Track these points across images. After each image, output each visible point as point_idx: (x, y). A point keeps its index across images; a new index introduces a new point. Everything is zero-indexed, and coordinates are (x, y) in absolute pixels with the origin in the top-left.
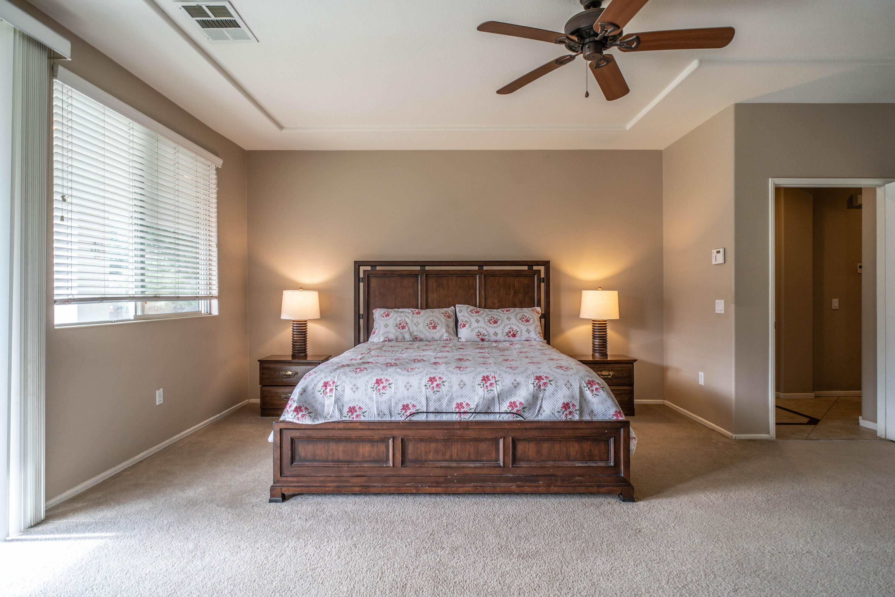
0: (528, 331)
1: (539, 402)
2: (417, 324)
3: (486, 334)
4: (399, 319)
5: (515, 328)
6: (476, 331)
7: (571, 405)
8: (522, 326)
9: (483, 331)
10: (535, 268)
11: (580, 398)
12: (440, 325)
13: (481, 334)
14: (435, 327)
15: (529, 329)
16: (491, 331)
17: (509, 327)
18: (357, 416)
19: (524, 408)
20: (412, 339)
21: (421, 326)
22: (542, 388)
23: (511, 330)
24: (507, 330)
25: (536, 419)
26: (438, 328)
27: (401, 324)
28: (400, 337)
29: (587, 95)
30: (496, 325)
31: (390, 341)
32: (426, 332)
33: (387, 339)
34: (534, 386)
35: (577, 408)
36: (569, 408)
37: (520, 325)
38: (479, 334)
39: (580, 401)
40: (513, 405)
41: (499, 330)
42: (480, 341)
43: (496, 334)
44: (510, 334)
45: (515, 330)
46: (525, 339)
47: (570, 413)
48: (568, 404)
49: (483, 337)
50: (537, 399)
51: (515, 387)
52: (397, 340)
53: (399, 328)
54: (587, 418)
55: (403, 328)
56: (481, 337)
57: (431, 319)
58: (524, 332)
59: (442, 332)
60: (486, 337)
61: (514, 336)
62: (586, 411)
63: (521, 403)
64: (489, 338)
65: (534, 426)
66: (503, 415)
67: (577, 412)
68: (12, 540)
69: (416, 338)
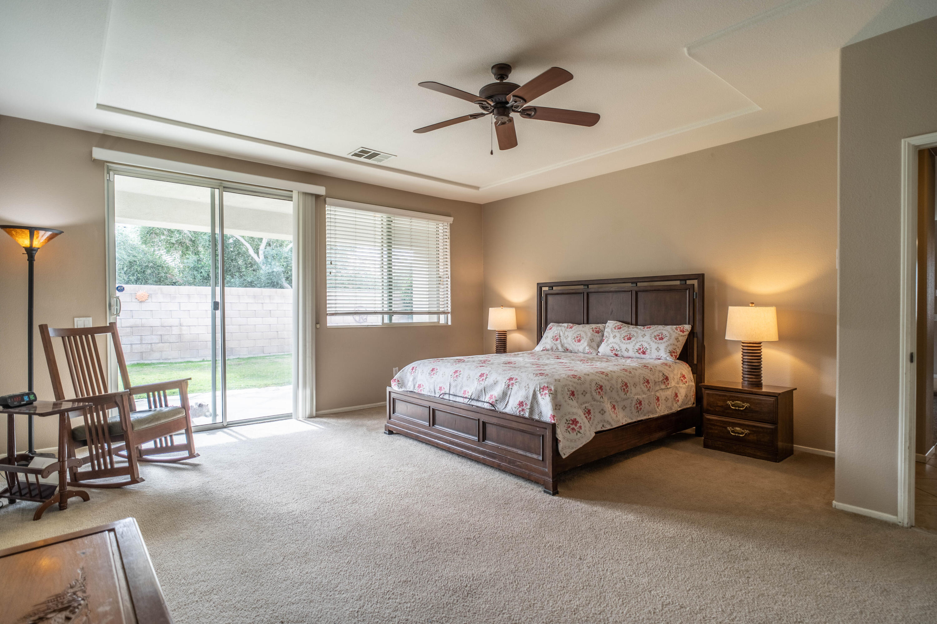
0: (658, 349)
1: (508, 398)
2: (566, 338)
3: (618, 349)
4: (556, 332)
5: (645, 345)
6: (611, 346)
7: (524, 404)
8: (654, 344)
9: (616, 347)
10: (689, 282)
11: (532, 399)
12: (584, 339)
13: (614, 350)
14: (579, 341)
15: (660, 347)
16: (624, 347)
17: (640, 344)
18: (421, 390)
19: (496, 401)
20: (563, 351)
21: (569, 339)
22: (510, 387)
23: (641, 347)
24: (637, 347)
25: (504, 411)
26: (582, 342)
27: (556, 337)
28: (555, 348)
29: (492, 153)
30: (629, 341)
31: (548, 350)
32: (572, 345)
33: (545, 349)
34: (505, 385)
35: (528, 407)
36: (523, 406)
37: (651, 343)
38: (613, 349)
39: (532, 401)
40: (491, 397)
41: (630, 347)
42: (614, 356)
43: (627, 350)
44: (640, 351)
45: (645, 347)
46: (655, 357)
47: (523, 410)
48: (522, 402)
49: (617, 353)
50: (506, 395)
51: (495, 384)
52: (552, 349)
53: (554, 340)
54: (536, 417)
55: (557, 340)
56: (614, 352)
57: (579, 333)
58: (654, 350)
59: (583, 346)
60: (619, 353)
61: (644, 353)
62: (536, 411)
63: (495, 397)
64: (622, 353)
65: (501, 416)
66: (485, 404)
67: (528, 410)
68: (300, 420)
69: (567, 350)
